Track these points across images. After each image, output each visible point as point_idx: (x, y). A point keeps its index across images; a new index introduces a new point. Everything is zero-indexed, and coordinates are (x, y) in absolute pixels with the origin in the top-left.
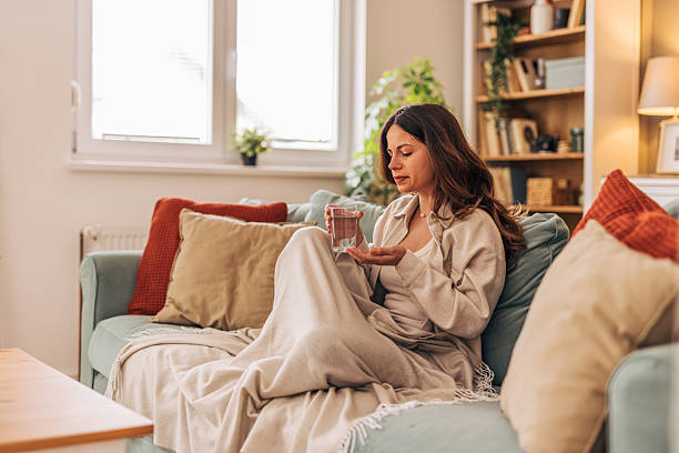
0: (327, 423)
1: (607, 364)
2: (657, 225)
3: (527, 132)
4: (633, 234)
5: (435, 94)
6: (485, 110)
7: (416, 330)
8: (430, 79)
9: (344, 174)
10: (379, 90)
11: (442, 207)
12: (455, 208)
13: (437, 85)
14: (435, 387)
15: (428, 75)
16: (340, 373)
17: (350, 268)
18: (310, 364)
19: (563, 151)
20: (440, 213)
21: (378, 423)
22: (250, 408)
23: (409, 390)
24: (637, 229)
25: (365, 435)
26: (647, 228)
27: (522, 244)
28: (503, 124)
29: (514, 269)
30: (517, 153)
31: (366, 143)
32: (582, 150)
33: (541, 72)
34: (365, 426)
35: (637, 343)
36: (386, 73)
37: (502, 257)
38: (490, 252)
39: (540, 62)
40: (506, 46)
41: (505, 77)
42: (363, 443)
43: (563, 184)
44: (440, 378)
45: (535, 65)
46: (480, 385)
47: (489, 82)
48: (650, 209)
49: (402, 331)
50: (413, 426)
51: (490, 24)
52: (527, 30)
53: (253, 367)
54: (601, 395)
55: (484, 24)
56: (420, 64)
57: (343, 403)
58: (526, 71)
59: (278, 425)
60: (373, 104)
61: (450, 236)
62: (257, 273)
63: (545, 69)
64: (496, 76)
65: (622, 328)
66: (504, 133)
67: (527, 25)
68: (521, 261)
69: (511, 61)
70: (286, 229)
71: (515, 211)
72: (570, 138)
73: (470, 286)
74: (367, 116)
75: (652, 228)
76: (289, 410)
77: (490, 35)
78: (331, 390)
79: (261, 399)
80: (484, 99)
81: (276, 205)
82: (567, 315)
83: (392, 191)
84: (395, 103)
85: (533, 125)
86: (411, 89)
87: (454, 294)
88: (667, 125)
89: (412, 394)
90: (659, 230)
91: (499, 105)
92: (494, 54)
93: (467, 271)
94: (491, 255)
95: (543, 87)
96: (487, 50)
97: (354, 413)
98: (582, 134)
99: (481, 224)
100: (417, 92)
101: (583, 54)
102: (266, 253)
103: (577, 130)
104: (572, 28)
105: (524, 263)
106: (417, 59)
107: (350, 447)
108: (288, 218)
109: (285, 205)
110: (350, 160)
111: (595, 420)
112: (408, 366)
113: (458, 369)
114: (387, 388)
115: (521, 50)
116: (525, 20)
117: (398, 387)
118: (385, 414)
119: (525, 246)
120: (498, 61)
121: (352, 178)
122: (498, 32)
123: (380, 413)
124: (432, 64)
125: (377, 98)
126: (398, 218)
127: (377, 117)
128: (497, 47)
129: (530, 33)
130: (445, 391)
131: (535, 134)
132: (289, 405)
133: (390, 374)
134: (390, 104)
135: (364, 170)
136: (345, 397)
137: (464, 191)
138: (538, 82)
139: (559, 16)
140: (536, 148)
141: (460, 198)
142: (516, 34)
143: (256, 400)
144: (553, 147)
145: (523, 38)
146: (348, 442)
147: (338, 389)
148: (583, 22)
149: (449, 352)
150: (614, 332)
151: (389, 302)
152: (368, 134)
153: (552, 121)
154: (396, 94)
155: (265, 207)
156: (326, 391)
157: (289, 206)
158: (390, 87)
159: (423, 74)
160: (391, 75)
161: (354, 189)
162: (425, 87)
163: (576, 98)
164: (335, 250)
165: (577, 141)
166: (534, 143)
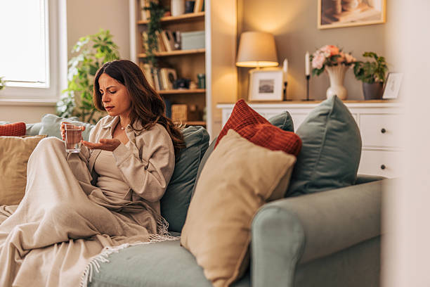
0: (72, 261)
1: (249, 212)
2: (268, 131)
3: (170, 77)
4: (255, 137)
5: (114, 52)
6: (144, 63)
7: (120, 200)
8: (111, 43)
9: (56, 103)
10: (78, 50)
11: (135, 123)
12: (144, 123)
13: (115, 47)
14: (134, 235)
15: (109, 40)
16: (76, 231)
17: (77, 163)
18: (56, 227)
19: (193, 88)
20: (134, 125)
21: (106, 258)
22: (17, 256)
23: (119, 237)
24: (257, 134)
25: (99, 267)
26: (262, 133)
27: (183, 144)
28: (155, 71)
29: (179, 160)
30: (165, 89)
31: (70, 83)
32: (205, 87)
33: (178, 40)
34: (97, 261)
35: (265, 199)
36: (82, 39)
37: (173, 152)
38: (165, 149)
39: (178, 33)
40: (157, 23)
41: (156, 42)
42: (98, 272)
43: (193, 108)
44: (137, 228)
45: (174, 35)
46: (161, 231)
47: (146, 45)
48: (262, 123)
49: (110, 201)
50: (129, 259)
51: (146, 9)
52: (168, 13)
53: (16, 229)
54: (247, 231)
55: (142, 9)
56: (103, 33)
57: (80, 248)
58: (169, 38)
59: (37, 266)
60: (74, 58)
61: (141, 140)
62: (8, 169)
63: (181, 37)
64: (150, 41)
65: (257, 191)
66: (156, 77)
67: (169, 10)
68: (183, 155)
69: (160, 32)
70: (27, 140)
71: (178, 125)
72: (197, 80)
73: (153, 169)
74: (69, 67)
75: (265, 133)
76: (44, 256)
77: (146, 16)
78: (71, 242)
79: (24, 250)
80: (143, 55)
81: (18, 124)
82: (224, 185)
83: (88, 114)
84: (88, 58)
85: (174, 72)
86: (99, 49)
87: (145, 173)
88: (254, 73)
89: (121, 239)
90: (270, 134)
91: (153, 59)
92: (149, 27)
93: (151, 160)
94: (166, 151)
95: (180, 48)
96: (145, 25)
97: (88, 254)
98: (204, 77)
99: (160, 132)
100: (102, 51)
101: (203, 29)
102: (14, 156)
103: (201, 75)
104: (197, 13)
105: (185, 156)
106: (101, 30)
107: (89, 275)
108: (27, 132)
109: (24, 124)
110: (58, 94)
111: (244, 245)
112: (117, 223)
113: (147, 222)
114: (106, 237)
115: (165, 26)
116: (168, 7)
117: (112, 236)
118: (109, 253)
119: (185, 146)
120: (152, 33)
121: (61, 106)
122: (151, 15)
123: (105, 252)
124: (111, 33)
125: (76, 54)
126: (106, 129)
127: (76, 67)
128: (151, 23)
129: (171, 15)
130: (142, 236)
131: (175, 77)
132: (44, 253)
133: (107, 228)
134: (85, 58)
135: (69, 100)
136: (80, 244)
137: (150, 113)
138: (177, 46)
139: (188, 5)
140: (176, 86)
141: (147, 117)
142: (162, 15)
143: (20, 250)
144: (187, 86)
145: (166, 18)
146: (88, 271)
147: (75, 241)
148: (203, 9)
149: (141, 212)
150: (252, 193)
151: (100, 183)
152: (71, 78)
153: (185, 69)
154: (88, 52)
155: (11, 126)
156: (67, 242)
157: (26, 125)
158: (85, 48)
159: (106, 39)
160: (85, 40)
161: (63, 113)
162: (107, 47)
163: (201, 56)
164: (68, 151)
165: (202, 81)
166: (175, 83)
